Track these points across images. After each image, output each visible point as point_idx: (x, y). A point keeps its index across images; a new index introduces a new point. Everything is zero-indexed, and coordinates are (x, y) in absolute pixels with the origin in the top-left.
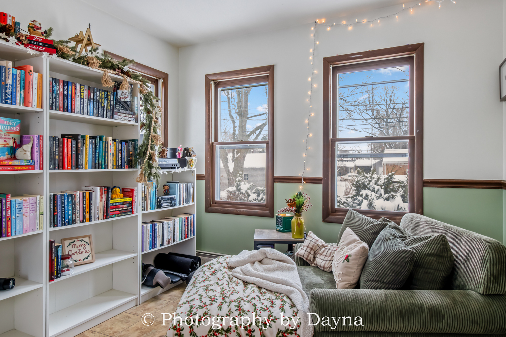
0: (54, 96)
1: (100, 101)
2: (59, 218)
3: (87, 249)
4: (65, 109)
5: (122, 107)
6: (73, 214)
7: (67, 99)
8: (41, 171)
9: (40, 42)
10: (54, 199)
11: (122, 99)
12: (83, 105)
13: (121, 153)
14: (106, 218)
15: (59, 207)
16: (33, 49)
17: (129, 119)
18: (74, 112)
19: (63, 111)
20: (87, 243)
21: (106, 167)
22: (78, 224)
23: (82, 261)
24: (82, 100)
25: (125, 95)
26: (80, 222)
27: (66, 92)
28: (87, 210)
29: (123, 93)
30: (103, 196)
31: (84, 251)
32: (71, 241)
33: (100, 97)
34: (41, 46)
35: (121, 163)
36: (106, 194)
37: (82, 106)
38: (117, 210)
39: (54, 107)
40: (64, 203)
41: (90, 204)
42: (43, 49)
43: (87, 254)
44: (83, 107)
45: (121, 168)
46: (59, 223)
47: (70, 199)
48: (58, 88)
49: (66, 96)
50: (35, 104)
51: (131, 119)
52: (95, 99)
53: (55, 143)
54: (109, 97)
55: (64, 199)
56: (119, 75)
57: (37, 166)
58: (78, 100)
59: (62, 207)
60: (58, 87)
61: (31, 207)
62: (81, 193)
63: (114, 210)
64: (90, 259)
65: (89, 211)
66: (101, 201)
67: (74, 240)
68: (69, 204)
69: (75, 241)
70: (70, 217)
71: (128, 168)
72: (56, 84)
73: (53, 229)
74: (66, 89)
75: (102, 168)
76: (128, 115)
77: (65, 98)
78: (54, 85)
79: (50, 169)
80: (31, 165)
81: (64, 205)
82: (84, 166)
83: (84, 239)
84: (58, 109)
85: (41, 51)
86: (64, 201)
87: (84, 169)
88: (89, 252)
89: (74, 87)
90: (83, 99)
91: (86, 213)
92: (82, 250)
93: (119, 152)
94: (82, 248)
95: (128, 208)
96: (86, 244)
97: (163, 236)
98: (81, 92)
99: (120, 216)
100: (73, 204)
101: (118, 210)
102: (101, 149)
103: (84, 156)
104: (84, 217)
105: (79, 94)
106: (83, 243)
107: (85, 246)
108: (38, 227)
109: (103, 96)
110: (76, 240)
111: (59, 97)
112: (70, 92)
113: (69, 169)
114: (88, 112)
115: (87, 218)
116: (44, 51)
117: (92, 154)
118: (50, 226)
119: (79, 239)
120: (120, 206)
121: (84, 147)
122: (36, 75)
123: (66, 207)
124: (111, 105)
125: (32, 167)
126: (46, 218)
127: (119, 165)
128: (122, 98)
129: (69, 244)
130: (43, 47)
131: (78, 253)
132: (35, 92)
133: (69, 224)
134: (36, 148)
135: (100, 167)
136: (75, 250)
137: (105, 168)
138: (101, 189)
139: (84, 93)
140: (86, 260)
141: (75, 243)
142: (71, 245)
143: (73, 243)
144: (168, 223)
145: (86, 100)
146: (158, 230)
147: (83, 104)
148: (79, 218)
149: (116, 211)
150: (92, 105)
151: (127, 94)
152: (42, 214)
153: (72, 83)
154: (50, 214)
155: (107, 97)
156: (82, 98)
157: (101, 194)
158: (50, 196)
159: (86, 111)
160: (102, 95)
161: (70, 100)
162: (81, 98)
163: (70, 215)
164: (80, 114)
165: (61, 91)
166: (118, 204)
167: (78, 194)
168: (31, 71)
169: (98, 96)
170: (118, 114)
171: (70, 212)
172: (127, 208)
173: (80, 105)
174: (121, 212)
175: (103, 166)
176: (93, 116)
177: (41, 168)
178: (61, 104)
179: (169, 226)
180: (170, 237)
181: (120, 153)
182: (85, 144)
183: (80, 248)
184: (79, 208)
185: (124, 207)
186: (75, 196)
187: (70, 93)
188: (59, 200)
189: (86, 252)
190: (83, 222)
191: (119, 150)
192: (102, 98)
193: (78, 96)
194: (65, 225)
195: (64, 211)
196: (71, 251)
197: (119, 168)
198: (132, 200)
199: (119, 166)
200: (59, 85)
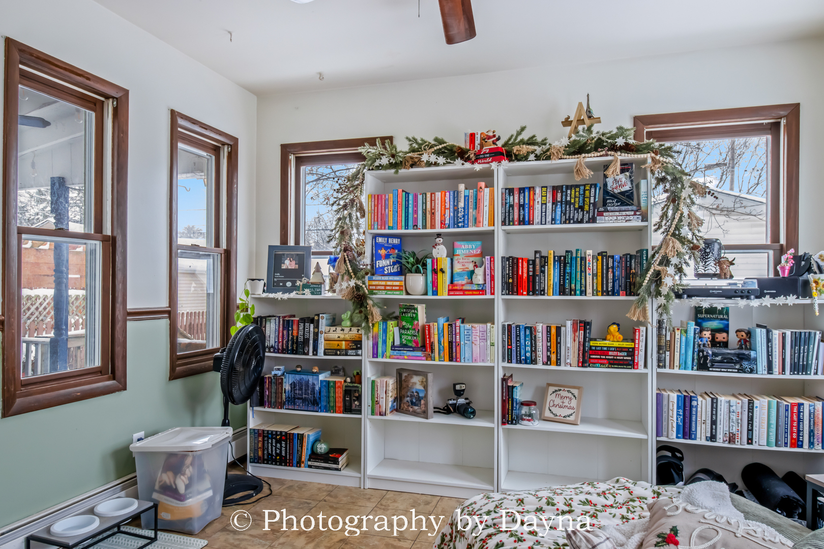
0: (507, 209)
1: (573, 201)
2: (514, 354)
3: (572, 405)
4: (522, 222)
5: (617, 202)
6: (534, 350)
7: (524, 209)
8: (492, 297)
9: (487, 154)
10: (508, 330)
11: (615, 190)
12: (546, 212)
13: (613, 272)
14: (582, 366)
15: (514, 340)
16: (482, 163)
17: (628, 218)
18: (533, 224)
19: (519, 224)
20: (574, 396)
21: (583, 292)
22: (540, 366)
23: (562, 418)
24: (544, 206)
25: (620, 183)
26: (543, 364)
27: (522, 201)
28: (553, 349)
29: (615, 180)
30: (577, 334)
31: (569, 406)
32: (557, 388)
33: (573, 196)
34: (488, 157)
35: (613, 286)
36: (583, 332)
37: (544, 214)
38: (604, 357)
39: (507, 222)
40: (520, 336)
41: (558, 343)
42: (490, 160)
43: (571, 411)
44: (546, 215)
45: (613, 294)
46: (514, 360)
47: (528, 332)
48: (512, 199)
49: (521, 206)
50: (486, 222)
51: (632, 218)
52: (564, 200)
53: (509, 264)
54: (587, 193)
55: (519, 332)
56: (607, 155)
57: (488, 291)
58: (538, 207)
59: (517, 341)
60: (512, 197)
61: (481, 335)
62: (545, 326)
63: (599, 357)
64: (572, 418)
65: (555, 351)
66: (575, 341)
67: (560, 388)
68: (527, 339)
69: (560, 390)
70: (528, 355)
71: (626, 295)
72: (510, 195)
73: (506, 364)
74: (522, 197)
75: (575, 295)
76: (624, 213)
77: (521, 208)
78: (507, 196)
79: (502, 294)
80: (482, 290)
81: (520, 338)
82: (546, 291)
83: (572, 390)
84: (511, 223)
85: (488, 163)
86: (520, 333)
87: (546, 295)
88: (573, 408)
89: (532, 192)
90: (546, 204)
91: (550, 353)
92: (566, 404)
93: (607, 272)
94: (566, 401)
95: (625, 358)
96: (572, 397)
97: (714, 423)
98: (542, 196)
99: (608, 367)
100: (533, 339)
101: (606, 359)
102: (574, 268)
103: (546, 279)
104: (549, 358)
105: (539, 200)
106: (570, 395)
107: (571, 399)
108: (489, 358)
109: (577, 193)
110: (562, 389)
111: (513, 209)
112: (527, 199)
113: (525, 295)
114: (553, 220)
115: (552, 359)
116: (492, 162)
117: (560, 276)
118: (503, 360)
119: (566, 389)
120: (610, 353)
121: (546, 267)
122: (487, 190)
123: (522, 341)
124: (590, 203)
125: (482, 291)
126: (498, 350)
127: (609, 290)
128: (616, 188)
129: (553, 392)
130: (490, 157)
131: (561, 407)
132: (486, 209)
133: (526, 363)
134: (488, 272)
135: (573, 293)
136: (558, 401)
137: (581, 295)
138: (575, 324)
139: (546, 196)
140: (568, 418)
141: (561, 392)
142: (555, 394)
143: (558, 393)
144: (729, 402)
145: (549, 205)
146: (699, 409)
147: (546, 210)
148: (541, 359)
149: (601, 359)
150: (560, 210)
151: (624, 180)
152: (492, 345)
153: (529, 188)
154: (503, 347)
155: (584, 194)
156: (544, 204)
157: (575, 331)
158: (504, 326)
159: (549, 219)
160: (575, 192)
161: (527, 210)
162: (542, 204)
163: (528, 352)
164: (541, 224)
165: (516, 201)
166: (605, 349)
167: (540, 327)
168: (481, 188)
169: (569, 195)
170: (604, 214)
171: (528, 349)
172: (622, 358)
173: (542, 212)
174: (611, 361)
175: (578, 292)
176: (561, 223)
177: (493, 294)
178: (516, 217)
179: (731, 409)
180: (734, 430)
181: (610, 273)
182: (547, 262)
183: (565, 400)
184: (541, 345)
185: (617, 356)
186: (535, 329)
187: (527, 202)
188: (513, 331)
189: (570, 408)
190: (547, 364)
191: (608, 268)
192: (575, 197)
193: (538, 202)
194: (521, 363)
195: (520, 346)
196: (554, 401)
197: (608, 295)
198: (633, 346)
199: (608, 292)
200: (513, 195)
